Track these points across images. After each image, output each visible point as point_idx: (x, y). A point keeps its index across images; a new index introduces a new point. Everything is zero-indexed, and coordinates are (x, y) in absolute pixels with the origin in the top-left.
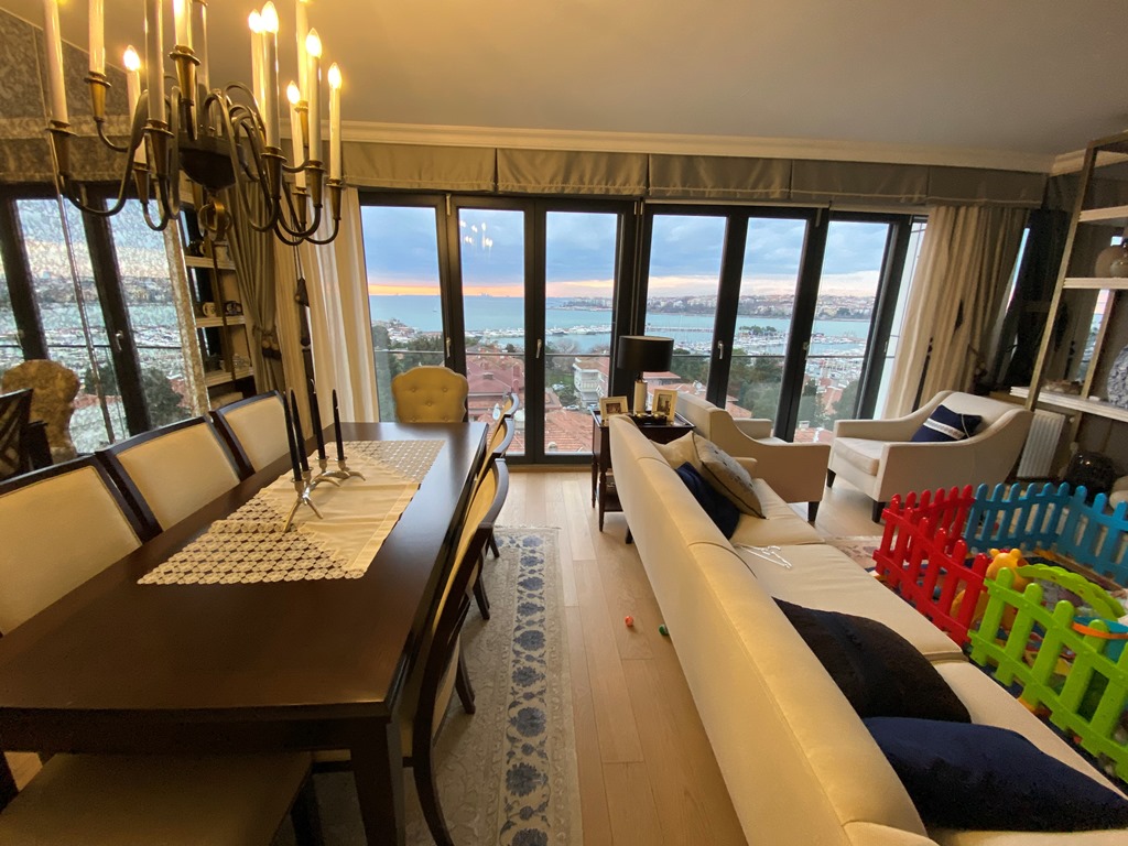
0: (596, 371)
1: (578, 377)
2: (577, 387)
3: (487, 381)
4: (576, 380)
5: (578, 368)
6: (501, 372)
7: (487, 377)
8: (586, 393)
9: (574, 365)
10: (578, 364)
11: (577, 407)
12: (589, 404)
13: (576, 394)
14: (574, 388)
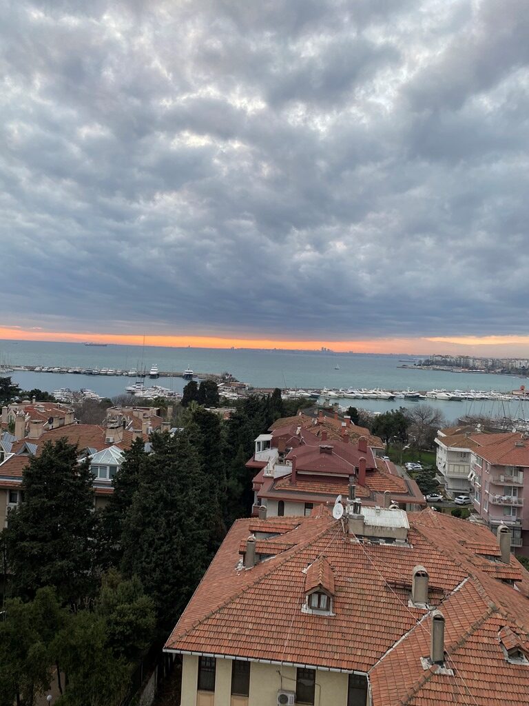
0: (467, 450)
1: (441, 457)
2: (440, 468)
3: (323, 456)
4: (438, 460)
5: (442, 445)
6: (342, 445)
7: (323, 450)
8: (452, 479)
9: (436, 440)
10: (441, 439)
11: (441, 497)
12: (457, 495)
13: (437, 478)
14: (435, 470)
